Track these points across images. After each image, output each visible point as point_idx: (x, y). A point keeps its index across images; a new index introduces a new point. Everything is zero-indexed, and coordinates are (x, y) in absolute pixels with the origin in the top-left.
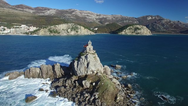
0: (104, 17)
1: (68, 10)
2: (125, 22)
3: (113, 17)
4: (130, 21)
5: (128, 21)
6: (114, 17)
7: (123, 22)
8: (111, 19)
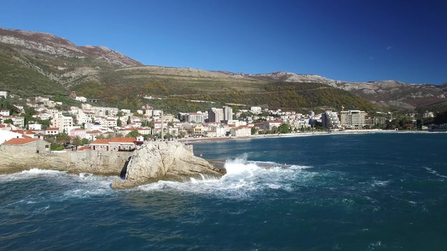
0: (354, 89)
1: (269, 75)
2: (414, 97)
3: (376, 88)
4: (428, 95)
5: (422, 94)
6: (380, 88)
7: (408, 98)
8: (373, 92)
